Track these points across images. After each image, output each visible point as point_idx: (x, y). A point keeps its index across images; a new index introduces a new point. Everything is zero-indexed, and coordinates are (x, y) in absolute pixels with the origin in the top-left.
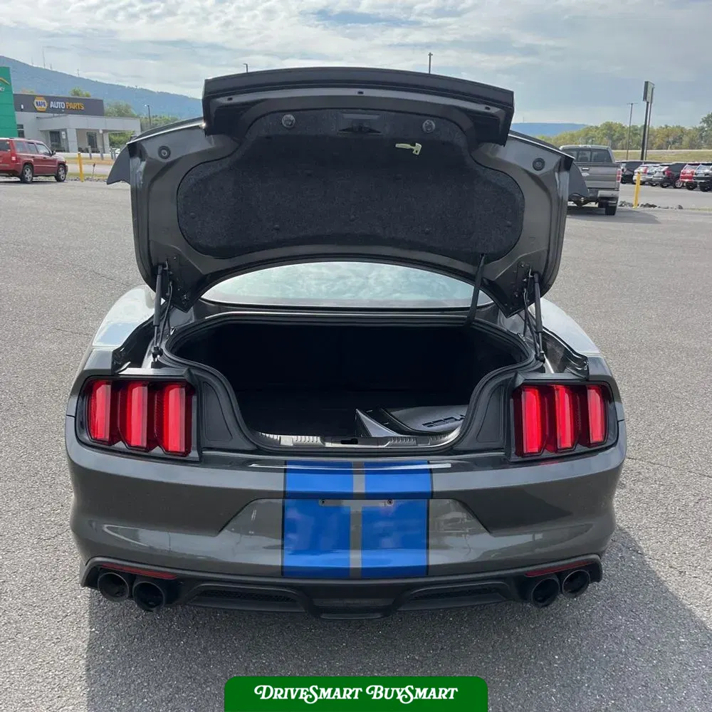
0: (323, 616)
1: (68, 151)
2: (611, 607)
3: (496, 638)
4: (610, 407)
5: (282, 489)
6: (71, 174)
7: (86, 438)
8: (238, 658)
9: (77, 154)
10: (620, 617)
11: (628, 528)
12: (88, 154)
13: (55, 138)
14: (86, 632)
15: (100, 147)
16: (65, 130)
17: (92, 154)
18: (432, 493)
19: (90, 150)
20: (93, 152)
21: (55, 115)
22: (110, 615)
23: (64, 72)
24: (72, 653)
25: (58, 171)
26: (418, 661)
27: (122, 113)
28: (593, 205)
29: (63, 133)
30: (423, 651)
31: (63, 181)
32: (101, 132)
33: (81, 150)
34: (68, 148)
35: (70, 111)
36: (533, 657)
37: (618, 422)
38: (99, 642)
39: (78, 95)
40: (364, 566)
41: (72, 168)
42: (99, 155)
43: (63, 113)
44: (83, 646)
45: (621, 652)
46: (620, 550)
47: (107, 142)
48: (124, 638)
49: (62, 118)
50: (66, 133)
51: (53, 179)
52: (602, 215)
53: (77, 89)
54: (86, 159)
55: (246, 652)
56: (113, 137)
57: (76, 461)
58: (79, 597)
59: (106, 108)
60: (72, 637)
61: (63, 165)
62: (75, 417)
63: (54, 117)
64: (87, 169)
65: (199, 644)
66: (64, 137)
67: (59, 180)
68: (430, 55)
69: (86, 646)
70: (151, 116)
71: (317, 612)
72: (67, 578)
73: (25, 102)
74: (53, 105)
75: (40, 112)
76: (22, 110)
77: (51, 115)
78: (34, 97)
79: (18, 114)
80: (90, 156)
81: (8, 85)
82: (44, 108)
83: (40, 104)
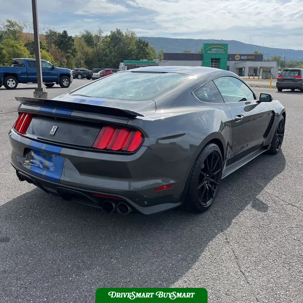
1: (244, 76)
5: (29, 145)
13: (240, 71)
15: (258, 74)
16: (244, 68)
19: (254, 75)
21: (243, 61)
29: (243, 69)
32: (259, 68)
35: (248, 60)
39: (257, 53)
40: (45, 175)
42: (258, 77)
43: (245, 61)
47: (261, 72)
49: (244, 63)
53: (257, 51)
59: (264, 58)
63: (242, 62)
66: (243, 70)
73: (232, 57)
74: (242, 58)
75: (237, 61)
76: (230, 60)
77: (241, 62)
78: (235, 55)
79: (228, 62)
80: (249, 77)
81: (226, 51)
82: (238, 59)
83: (237, 58)
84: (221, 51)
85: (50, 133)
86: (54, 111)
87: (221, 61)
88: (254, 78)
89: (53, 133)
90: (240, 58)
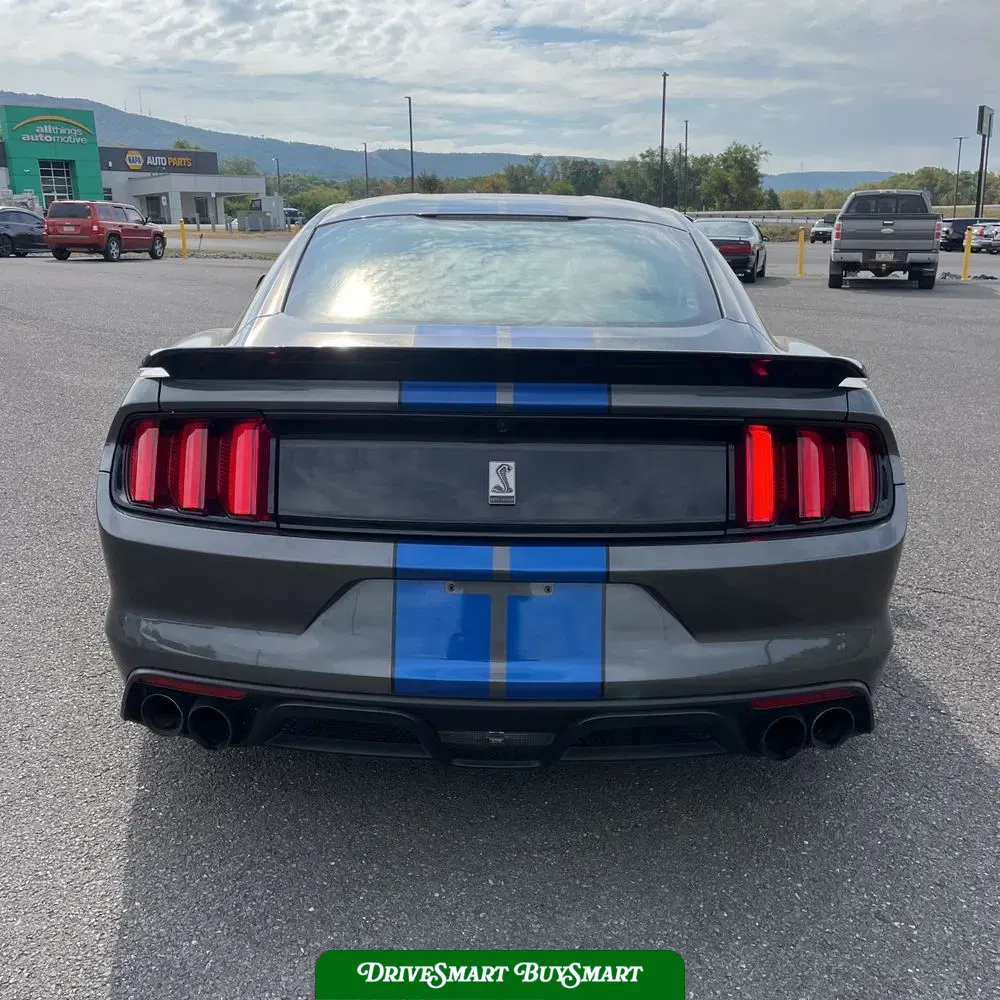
0: (456, 762)
1: (169, 223)
2: (894, 781)
3: (716, 815)
4: (882, 463)
5: (391, 565)
6: (171, 250)
7: (124, 499)
8: (339, 828)
9: (179, 225)
10: (907, 794)
11: (927, 680)
12: (195, 226)
13: (154, 205)
14: (132, 790)
15: (211, 215)
16: (166, 194)
17: (201, 226)
18: (608, 573)
19: (198, 221)
20: (202, 223)
21: (154, 174)
22: (168, 770)
23: (167, 119)
24: (110, 815)
25: (154, 244)
26: (598, 841)
27: (242, 170)
28: (902, 276)
29: (163, 198)
30: (607, 828)
31: (159, 258)
32: (213, 195)
33: (187, 221)
34: (170, 220)
35: (171, 169)
36: (770, 841)
37: (894, 485)
38: (148, 803)
39: (184, 147)
40: (510, 681)
41: (172, 243)
42: (210, 226)
43: (164, 171)
44: (125, 807)
45: (905, 839)
46: (913, 708)
47: (221, 209)
48: (184, 799)
49: (163, 178)
50: (168, 201)
51: (147, 256)
52: (915, 289)
53: (182, 140)
54: (192, 231)
55: (352, 822)
56: (228, 202)
57: (109, 531)
58: (127, 747)
59: (221, 165)
60: (112, 796)
61: (160, 236)
62: (111, 473)
63: (152, 177)
64: (193, 244)
65: (286, 810)
66: (164, 203)
67: (154, 256)
68: (665, 75)
69: (130, 807)
70: (281, 175)
71: (447, 754)
72: (113, 723)
73: (114, 158)
74: (150, 161)
75: (134, 170)
76: (109, 169)
77: (149, 174)
78: (126, 151)
79: (105, 174)
80: (198, 228)
81: (91, 135)
82: (138, 165)
83: (134, 160)
84: (73, 136)
85: (491, 494)
86: (505, 397)
87: (80, 170)
88: (214, 229)
89: (511, 491)
90: (142, 161)
